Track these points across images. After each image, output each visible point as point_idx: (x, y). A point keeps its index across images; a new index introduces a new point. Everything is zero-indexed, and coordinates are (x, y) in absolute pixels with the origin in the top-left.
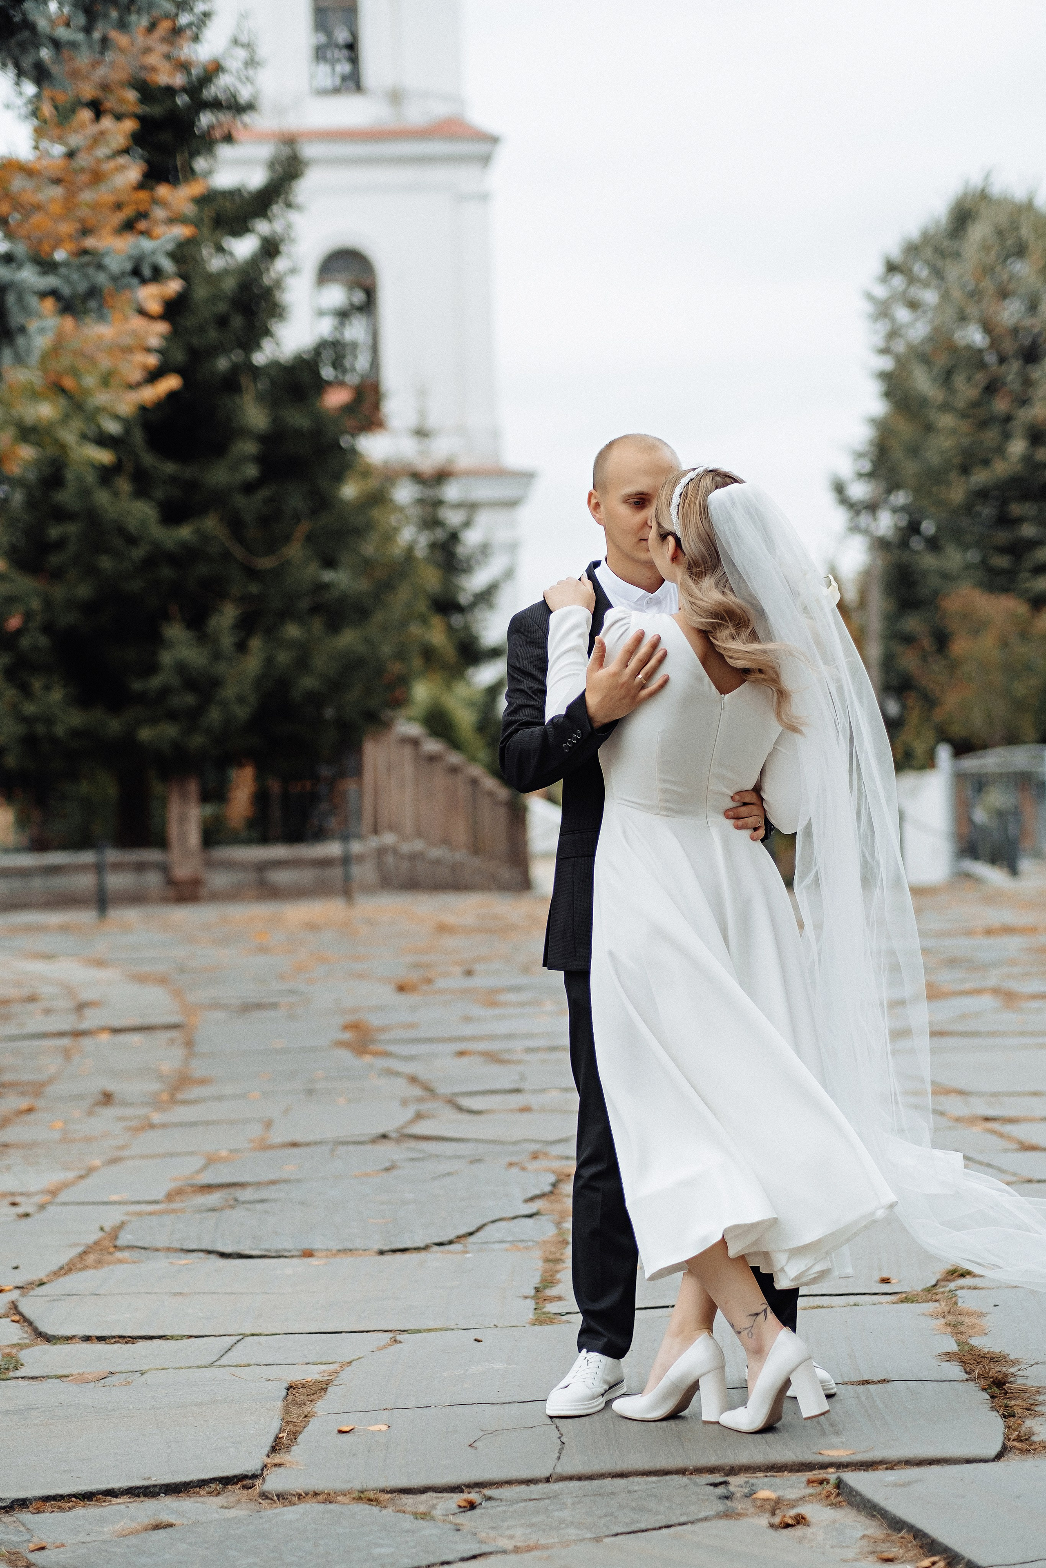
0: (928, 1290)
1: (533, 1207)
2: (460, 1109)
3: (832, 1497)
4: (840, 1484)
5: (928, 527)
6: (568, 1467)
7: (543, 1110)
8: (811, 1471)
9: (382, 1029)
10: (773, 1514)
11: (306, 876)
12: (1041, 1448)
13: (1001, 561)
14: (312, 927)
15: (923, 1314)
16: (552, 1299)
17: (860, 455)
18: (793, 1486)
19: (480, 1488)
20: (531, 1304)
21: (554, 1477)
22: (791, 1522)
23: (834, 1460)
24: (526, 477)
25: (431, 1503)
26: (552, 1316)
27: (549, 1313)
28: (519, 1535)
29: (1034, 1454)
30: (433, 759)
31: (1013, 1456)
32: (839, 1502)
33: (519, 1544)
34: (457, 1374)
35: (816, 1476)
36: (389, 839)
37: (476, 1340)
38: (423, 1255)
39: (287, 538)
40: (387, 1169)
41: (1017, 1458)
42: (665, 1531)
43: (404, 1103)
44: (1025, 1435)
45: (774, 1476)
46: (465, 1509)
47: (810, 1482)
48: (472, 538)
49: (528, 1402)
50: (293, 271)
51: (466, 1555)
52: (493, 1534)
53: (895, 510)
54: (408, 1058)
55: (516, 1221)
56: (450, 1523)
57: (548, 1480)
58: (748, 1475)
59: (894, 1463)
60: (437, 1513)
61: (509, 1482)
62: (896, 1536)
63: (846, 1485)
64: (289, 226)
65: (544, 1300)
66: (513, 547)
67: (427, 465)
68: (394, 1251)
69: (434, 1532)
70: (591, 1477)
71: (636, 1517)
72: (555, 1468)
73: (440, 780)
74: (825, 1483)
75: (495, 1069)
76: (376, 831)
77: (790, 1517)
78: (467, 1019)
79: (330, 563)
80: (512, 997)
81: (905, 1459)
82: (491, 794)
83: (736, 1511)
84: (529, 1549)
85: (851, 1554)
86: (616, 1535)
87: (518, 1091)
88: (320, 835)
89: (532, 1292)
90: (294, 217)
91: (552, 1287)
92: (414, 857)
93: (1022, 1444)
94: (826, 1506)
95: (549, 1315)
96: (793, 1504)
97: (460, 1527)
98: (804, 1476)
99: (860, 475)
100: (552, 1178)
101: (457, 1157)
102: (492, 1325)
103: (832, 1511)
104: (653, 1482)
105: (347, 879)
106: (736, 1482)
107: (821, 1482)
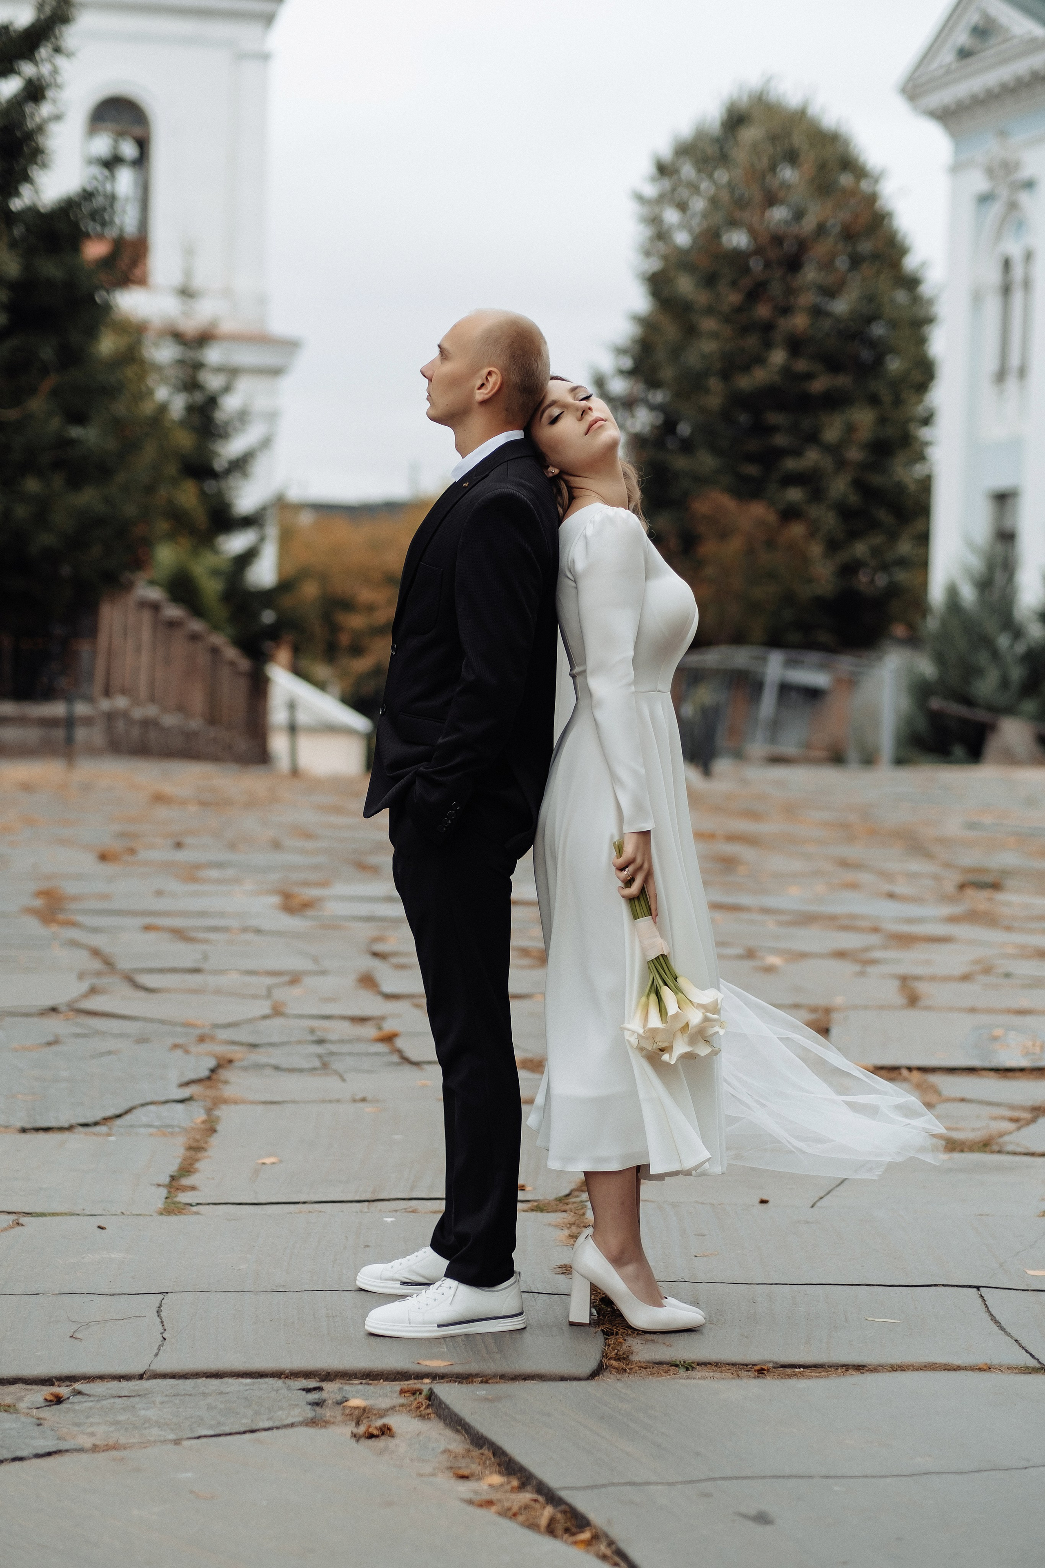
0: (560, 1200)
1: (186, 1092)
2: (136, 986)
3: (422, 1409)
4: (431, 1396)
5: (684, 429)
6: (164, 1364)
7: (218, 992)
8: (406, 1380)
9: (75, 898)
10: (358, 1424)
11: (31, 735)
12: (637, 1368)
13: (752, 470)
14: (27, 787)
15: (550, 1225)
16: (185, 1189)
17: (620, 351)
18: (385, 1395)
19: (71, 1382)
20: (163, 1192)
21: (148, 1374)
22: (375, 1432)
23: (431, 1370)
24: (290, 346)
25: (19, 1395)
26: (181, 1206)
27: (179, 1203)
28: (101, 1432)
29: (629, 1373)
30: (172, 624)
31: (608, 1375)
32: (428, 1414)
33: (98, 1443)
34: (73, 1261)
35: (410, 1386)
36: (121, 702)
37: (99, 1227)
38: (66, 1135)
39: (33, 391)
40: (49, 1044)
41: (612, 1376)
42: (248, 1436)
43: (81, 976)
44: (624, 1354)
45: (369, 1384)
46: (51, 1403)
47: (402, 1392)
48: (231, 404)
49: (138, 1294)
50: (58, 118)
51: (41, 1452)
52: (75, 1429)
53: (652, 407)
54: (95, 930)
55: (167, 1106)
56: (33, 1417)
57: (141, 1377)
58: (343, 1382)
59: (488, 1377)
60: (23, 1405)
61: (102, 1378)
62: (476, 1452)
63: (436, 1396)
64: (55, 71)
65: (177, 1189)
66: (272, 416)
67: (190, 326)
68: (37, 1130)
69: (14, 1425)
70: (185, 1376)
71: (222, 1419)
72: (151, 1365)
73: (180, 647)
74: (418, 1393)
75: (181, 947)
76: (107, 693)
77: (376, 1428)
78: (159, 893)
79: (79, 418)
80: (214, 873)
81: (501, 1373)
82: (232, 663)
83: (324, 1418)
84: (108, 1448)
85: (428, 1469)
86: (199, 1437)
87: (197, 971)
88: (48, 694)
89: (167, 1180)
90: (61, 61)
91: (188, 1176)
92: (147, 724)
93: (619, 1362)
94: (415, 1417)
95: (179, 1205)
96: (382, 1414)
97: (42, 1421)
98: (398, 1386)
99: (622, 372)
100: (212, 1063)
101: (123, 1035)
102: (119, 1212)
103: (420, 1423)
104: (246, 1385)
105: (69, 740)
106: (331, 1389)
107: (414, 1393)
